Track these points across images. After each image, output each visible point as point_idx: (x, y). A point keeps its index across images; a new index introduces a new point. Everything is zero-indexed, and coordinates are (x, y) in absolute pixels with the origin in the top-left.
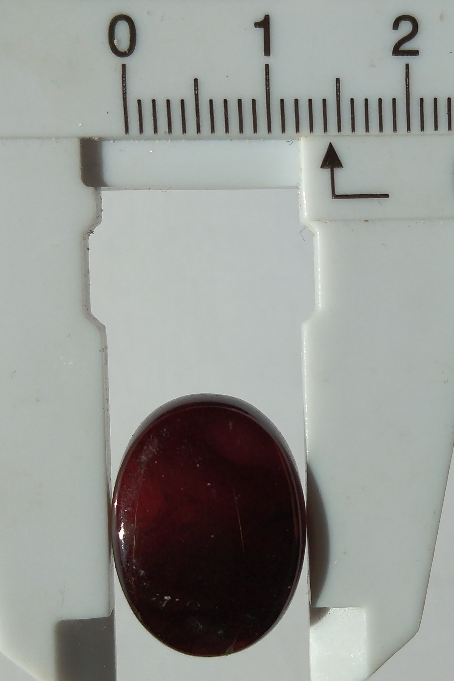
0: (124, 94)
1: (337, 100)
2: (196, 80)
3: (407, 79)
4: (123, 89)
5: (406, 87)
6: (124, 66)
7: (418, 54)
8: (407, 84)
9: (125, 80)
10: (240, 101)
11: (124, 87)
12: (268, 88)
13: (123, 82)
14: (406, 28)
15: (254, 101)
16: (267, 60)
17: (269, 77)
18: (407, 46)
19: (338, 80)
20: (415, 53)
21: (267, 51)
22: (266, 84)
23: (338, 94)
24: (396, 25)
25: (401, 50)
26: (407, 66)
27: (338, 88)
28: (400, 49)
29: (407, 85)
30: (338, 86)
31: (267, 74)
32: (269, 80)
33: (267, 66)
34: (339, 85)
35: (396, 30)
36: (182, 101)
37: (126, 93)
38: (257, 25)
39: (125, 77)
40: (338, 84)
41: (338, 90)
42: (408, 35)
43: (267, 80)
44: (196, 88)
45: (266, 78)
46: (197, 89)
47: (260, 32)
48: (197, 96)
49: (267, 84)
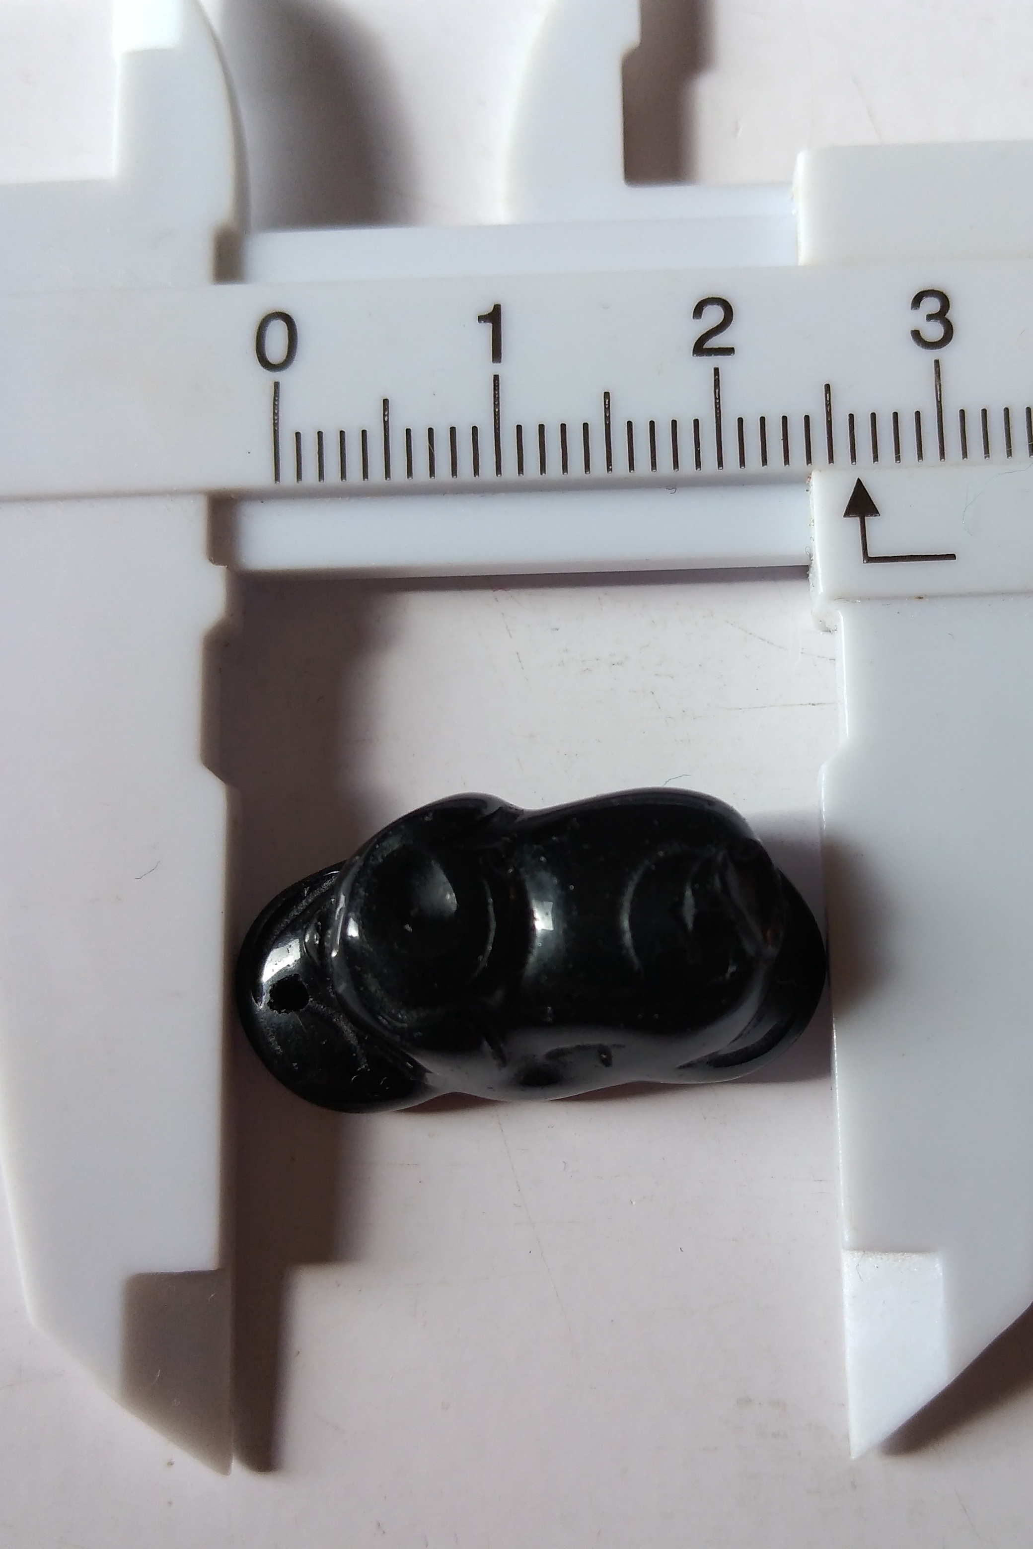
0: (276, 424)
1: (606, 423)
2: (386, 402)
3: (717, 391)
5: (716, 402)
6: (277, 385)
7: (734, 353)
8: (717, 397)
11: (276, 414)
12: (497, 410)
13: (274, 408)
14: (714, 315)
16: (497, 368)
17: (498, 393)
18: (715, 342)
19: (607, 395)
20: (729, 351)
21: (497, 355)
22: (494, 403)
23: (608, 415)
24: (698, 311)
25: (708, 347)
26: (716, 371)
27: (607, 407)
28: (705, 347)
29: (716, 399)
30: (607, 403)
32: (498, 398)
33: (496, 378)
34: (609, 402)
35: (698, 318)
38: (481, 318)
39: (278, 400)
40: (607, 401)
41: (607, 409)
42: (718, 326)
43: (496, 398)
44: (386, 413)
45: (495, 394)
46: (388, 415)
47: (487, 328)
49: (496, 403)
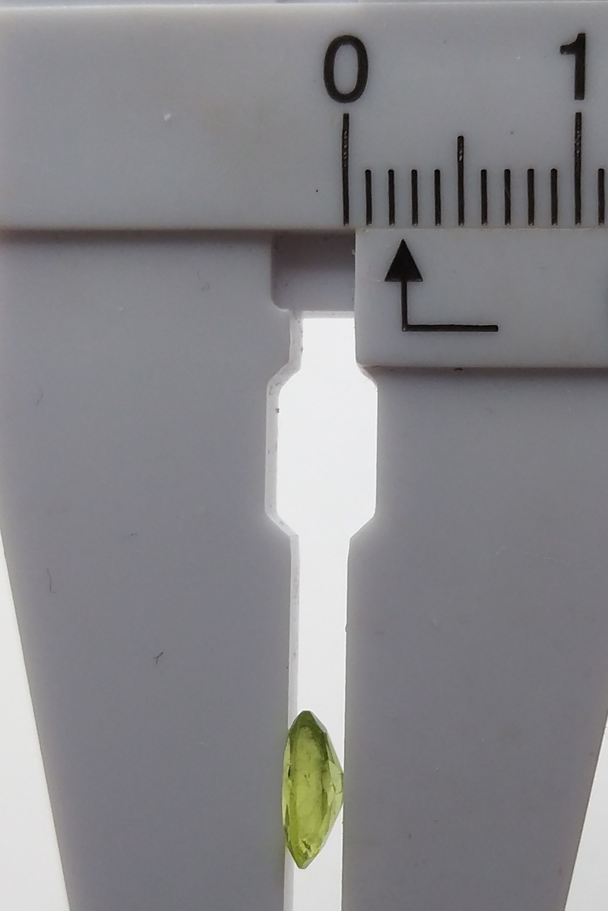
4: (343, 154)
9: (347, 139)
10: (531, 172)
15: (554, 172)
31: (579, 128)
36: (437, 173)
37: (347, 158)
48: (461, 164)
